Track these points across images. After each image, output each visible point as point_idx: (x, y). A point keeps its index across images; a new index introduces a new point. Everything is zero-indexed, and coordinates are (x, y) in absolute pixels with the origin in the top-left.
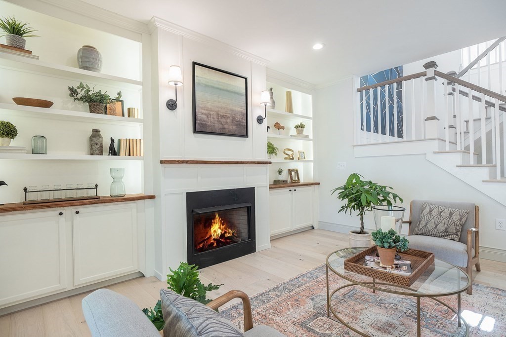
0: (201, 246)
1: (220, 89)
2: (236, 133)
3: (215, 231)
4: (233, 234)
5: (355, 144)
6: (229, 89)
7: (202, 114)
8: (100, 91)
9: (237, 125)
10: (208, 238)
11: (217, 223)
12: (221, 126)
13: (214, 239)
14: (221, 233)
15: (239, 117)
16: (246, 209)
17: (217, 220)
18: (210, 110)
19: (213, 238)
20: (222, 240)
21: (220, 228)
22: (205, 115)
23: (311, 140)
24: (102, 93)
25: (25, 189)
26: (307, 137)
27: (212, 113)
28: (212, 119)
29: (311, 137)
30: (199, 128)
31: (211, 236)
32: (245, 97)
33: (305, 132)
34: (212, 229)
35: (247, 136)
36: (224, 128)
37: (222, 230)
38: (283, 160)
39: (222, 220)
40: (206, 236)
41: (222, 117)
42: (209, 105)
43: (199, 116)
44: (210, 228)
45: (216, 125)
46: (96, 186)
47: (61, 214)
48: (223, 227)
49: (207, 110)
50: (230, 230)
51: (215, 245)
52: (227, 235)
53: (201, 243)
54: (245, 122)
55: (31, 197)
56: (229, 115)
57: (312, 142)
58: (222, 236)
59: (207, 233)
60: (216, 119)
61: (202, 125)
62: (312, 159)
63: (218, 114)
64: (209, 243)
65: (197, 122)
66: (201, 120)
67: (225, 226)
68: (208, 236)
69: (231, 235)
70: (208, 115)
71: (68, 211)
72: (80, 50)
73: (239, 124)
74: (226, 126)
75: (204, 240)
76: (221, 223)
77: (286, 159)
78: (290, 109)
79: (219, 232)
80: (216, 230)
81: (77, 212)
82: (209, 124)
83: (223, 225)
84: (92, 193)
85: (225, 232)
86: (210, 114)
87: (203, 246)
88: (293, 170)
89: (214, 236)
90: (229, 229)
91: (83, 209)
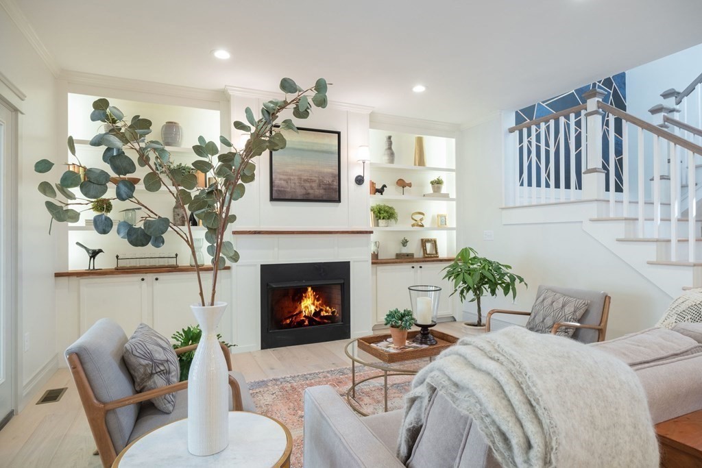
0: (288, 321)
1: (303, 150)
2: (324, 198)
3: (307, 307)
4: (333, 313)
5: (504, 206)
6: (316, 148)
7: (281, 179)
8: (181, 164)
9: (325, 189)
10: (297, 314)
11: (309, 298)
12: (303, 191)
13: (305, 316)
14: (315, 310)
15: (328, 180)
16: (339, 287)
17: (310, 294)
18: (290, 175)
19: (304, 314)
20: (317, 319)
21: (313, 304)
22: (284, 180)
23: (452, 200)
24: (183, 165)
25: (117, 257)
26: (446, 197)
27: (292, 178)
28: (293, 185)
29: (453, 195)
30: (277, 195)
31: (301, 312)
32: (337, 156)
33: (444, 189)
34: (302, 304)
35: (339, 201)
36: (309, 194)
37: (317, 307)
38: (409, 228)
39: (316, 294)
40: (294, 311)
41: (306, 181)
42: (289, 169)
43: (276, 182)
44: (300, 303)
45: (297, 191)
46: (177, 255)
47: (143, 280)
48: (318, 303)
49: (286, 175)
50: (328, 308)
51: (307, 323)
52: (323, 313)
53: (289, 318)
54: (337, 184)
55: (122, 264)
56: (315, 178)
57: (454, 203)
58: (317, 314)
59: (296, 308)
60: (298, 184)
61: (279, 191)
62: (455, 226)
63: (301, 179)
64: (298, 319)
65: (274, 189)
66: (278, 186)
67: (320, 302)
68: (297, 312)
69: (330, 314)
70: (287, 181)
71: (150, 277)
72: (163, 126)
73: (328, 188)
74: (311, 191)
75: (292, 316)
76: (315, 298)
77: (413, 225)
78: (421, 162)
79: (312, 309)
80: (308, 305)
81: (157, 279)
82: (289, 190)
83: (318, 301)
84: (172, 262)
85: (321, 310)
86: (290, 179)
87: (291, 322)
88: (428, 241)
89: (306, 313)
90: (327, 306)
91: (162, 277)
